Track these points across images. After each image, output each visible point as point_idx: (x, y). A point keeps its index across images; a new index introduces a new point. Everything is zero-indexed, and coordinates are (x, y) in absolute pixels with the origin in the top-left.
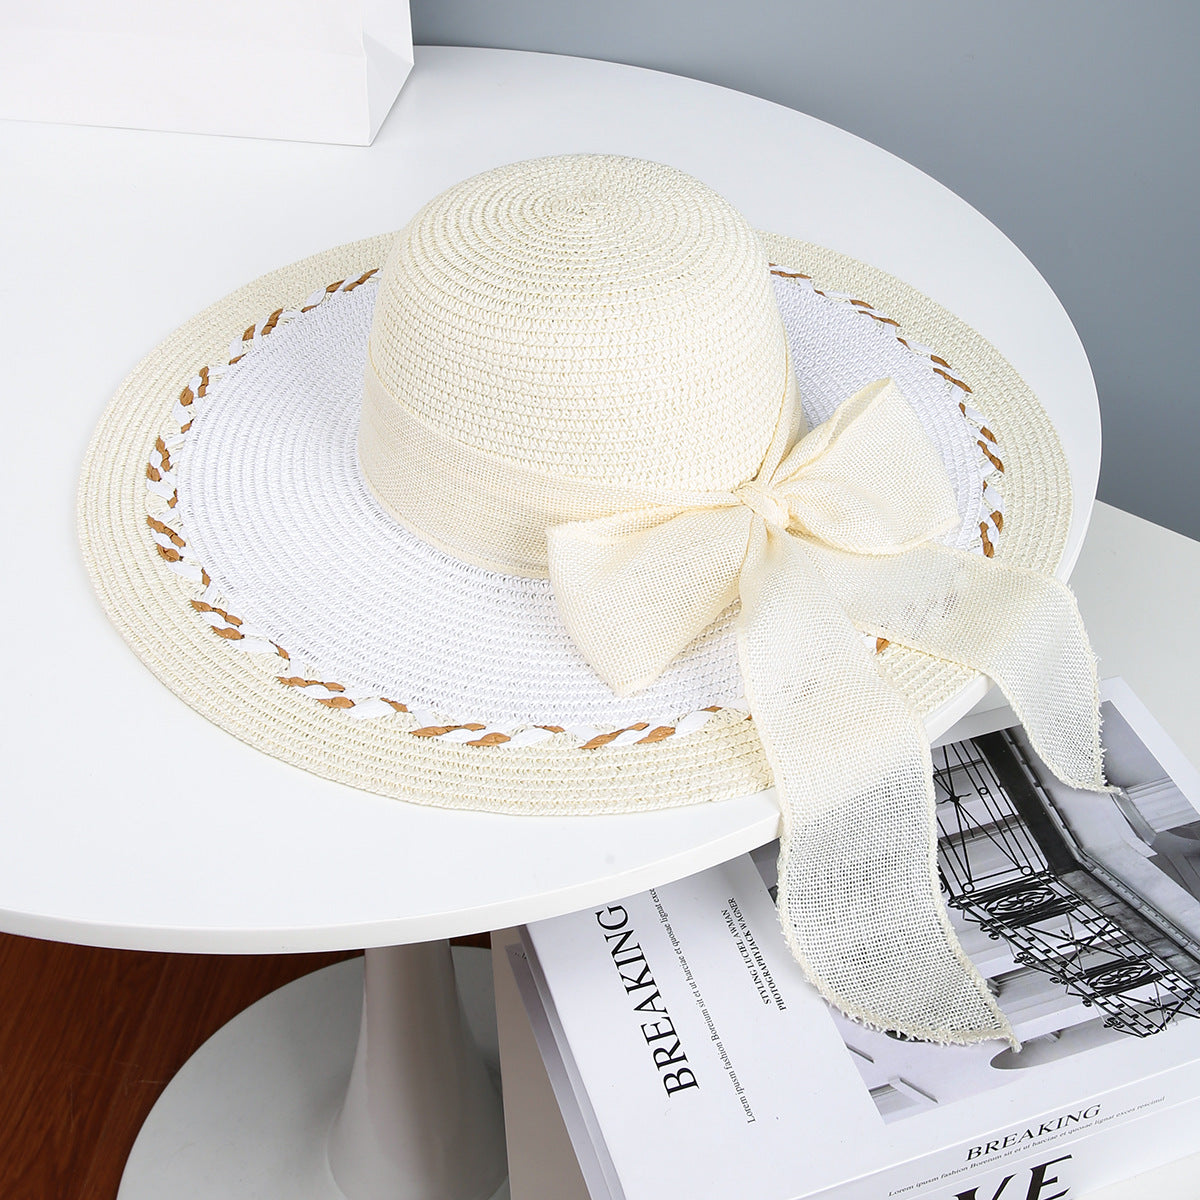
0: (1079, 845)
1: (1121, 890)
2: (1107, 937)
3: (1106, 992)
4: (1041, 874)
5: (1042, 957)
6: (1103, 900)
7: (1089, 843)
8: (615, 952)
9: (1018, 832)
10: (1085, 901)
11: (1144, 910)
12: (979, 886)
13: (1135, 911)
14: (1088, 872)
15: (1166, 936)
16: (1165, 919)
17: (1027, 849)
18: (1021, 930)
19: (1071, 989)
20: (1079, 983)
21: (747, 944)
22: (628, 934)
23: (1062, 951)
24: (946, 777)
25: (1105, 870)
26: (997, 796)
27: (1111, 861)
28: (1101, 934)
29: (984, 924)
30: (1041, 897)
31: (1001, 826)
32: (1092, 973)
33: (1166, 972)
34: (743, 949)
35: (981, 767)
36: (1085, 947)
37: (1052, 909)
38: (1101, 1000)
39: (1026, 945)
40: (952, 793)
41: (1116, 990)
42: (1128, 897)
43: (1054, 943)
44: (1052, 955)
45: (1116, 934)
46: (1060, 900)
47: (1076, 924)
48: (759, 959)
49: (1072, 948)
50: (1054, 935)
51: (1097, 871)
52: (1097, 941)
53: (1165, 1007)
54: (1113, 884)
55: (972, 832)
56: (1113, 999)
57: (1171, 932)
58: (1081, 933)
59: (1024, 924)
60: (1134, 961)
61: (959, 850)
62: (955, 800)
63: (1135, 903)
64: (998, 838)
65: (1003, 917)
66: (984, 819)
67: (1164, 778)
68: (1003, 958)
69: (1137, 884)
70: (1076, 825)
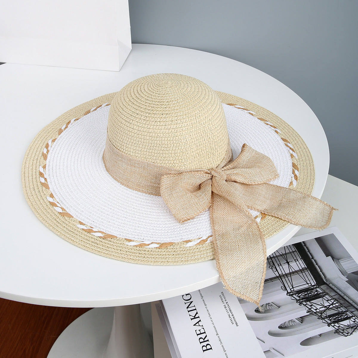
0: (325, 277)
1: (338, 291)
2: (334, 305)
3: (334, 322)
4: (314, 286)
5: (315, 311)
6: (333, 294)
7: (328, 276)
8: (187, 308)
9: (307, 273)
10: (327, 294)
11: (345, 297)
12: (295, 289)
13: (342, 297)
14: (328, 285)
15: (352, 305)
16: (351, 300)
17: (310, 278)
18: (308, 303)
19: (324, 321)
20: (326, 319)
21: (227, 306)
22: (192, 302)
23: (321, 309)
24: (285, 256)
25: (333, 284)
26: (300, 262)
27: (335, 282)
28: (332, 304)
29: (297, 301)
30: (314, 293)
31: (302, 271)
32: (330, 316)
33: (352, 316)
34: (225, 307)
35: (295, 253)
36: (328, 308)
37: (317, 296)
38: (333, 325)
39: (310, 307)
40: (287, 261)
41: (338, 322)
42: (340, 293)
43: (318, 307)
44: (318, 311)
45: (337, 304)
46: (320, 294)
47: (325, 301)
48: (230, 310)
49: (324, 309)
50: (318, 304)
51: (331, 285)
52: (331, 306)
53: (352, 327)
54: (335, 289)
55: (293, 273)
56: (336, 324)
57: (353, 304)
58: (326, 304)
59: (309, 301)
60: (343, 313)
61: (289, 278)
62: (288, 263)
63: (342, 295)
64: (301, 274)
65: (303, 299)
66: (297, 269)
67: (350, 257)
68: (303, 311)
69: (343, 289)
70: (324, 271)
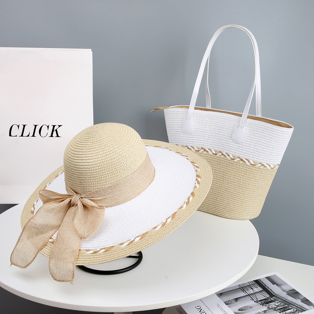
0: (274, 293)
1: (282, 298)
2: (281, 305)
3: (282, 311)
4: (268, 297)
5: (271, 308)
6: (280, 300)
7: (276, 293)
8: (200, 312)
9: (263, 292)
10: (277, 300)
11: (287, 301)
12: (258, 300)
13: (285, 301)
14: (277, 297)
15: (291, 304)
16: (290, 302)
17: (266, 294)
18: (267, 305)
19: (277, 311)
20: (278, 311)
21: (222, 309)
22: (201, 309)
23: (274, 307)
24: (250, 286)
25: (279, 296)
26: (259, 288)
27: (280, 295)
28: (280, 304)
29: (261, 304)
30: (269, 300)
31: (261, 291)
32: (280, 309)
33: (292, 308)
34: (221, 310)
35: (255, 284)
36: (278, 306)
37: (271, 301)
38: (282, 312)
39: (268, 306)
40: (251, 288)
41: (285, 311)
42: (284, 299)
43: (273, 306)
44: (273, 307)
45: (283, 304)
46: (273, 300)
47: (276, 303)
48: (224, 311)
49: (276, 306)
50: (272, 305)
51: (278, 296)
52: (280, 305)
53: (293, 313)
54: (281, 298)
55: (256, 293)
56: (284, 312)
57: (292, 303)
58: (277, 304)
59: (268, 304)
60: (286, 307)
61: (254, 295)
62: (252, 289)
63: (285, 300)
64: (260, 293)
65: (263, 303)
66: (258, 291)
67: (286, 284)
68: (265, 308)
69: (285, 297)
70: (273, 291)
